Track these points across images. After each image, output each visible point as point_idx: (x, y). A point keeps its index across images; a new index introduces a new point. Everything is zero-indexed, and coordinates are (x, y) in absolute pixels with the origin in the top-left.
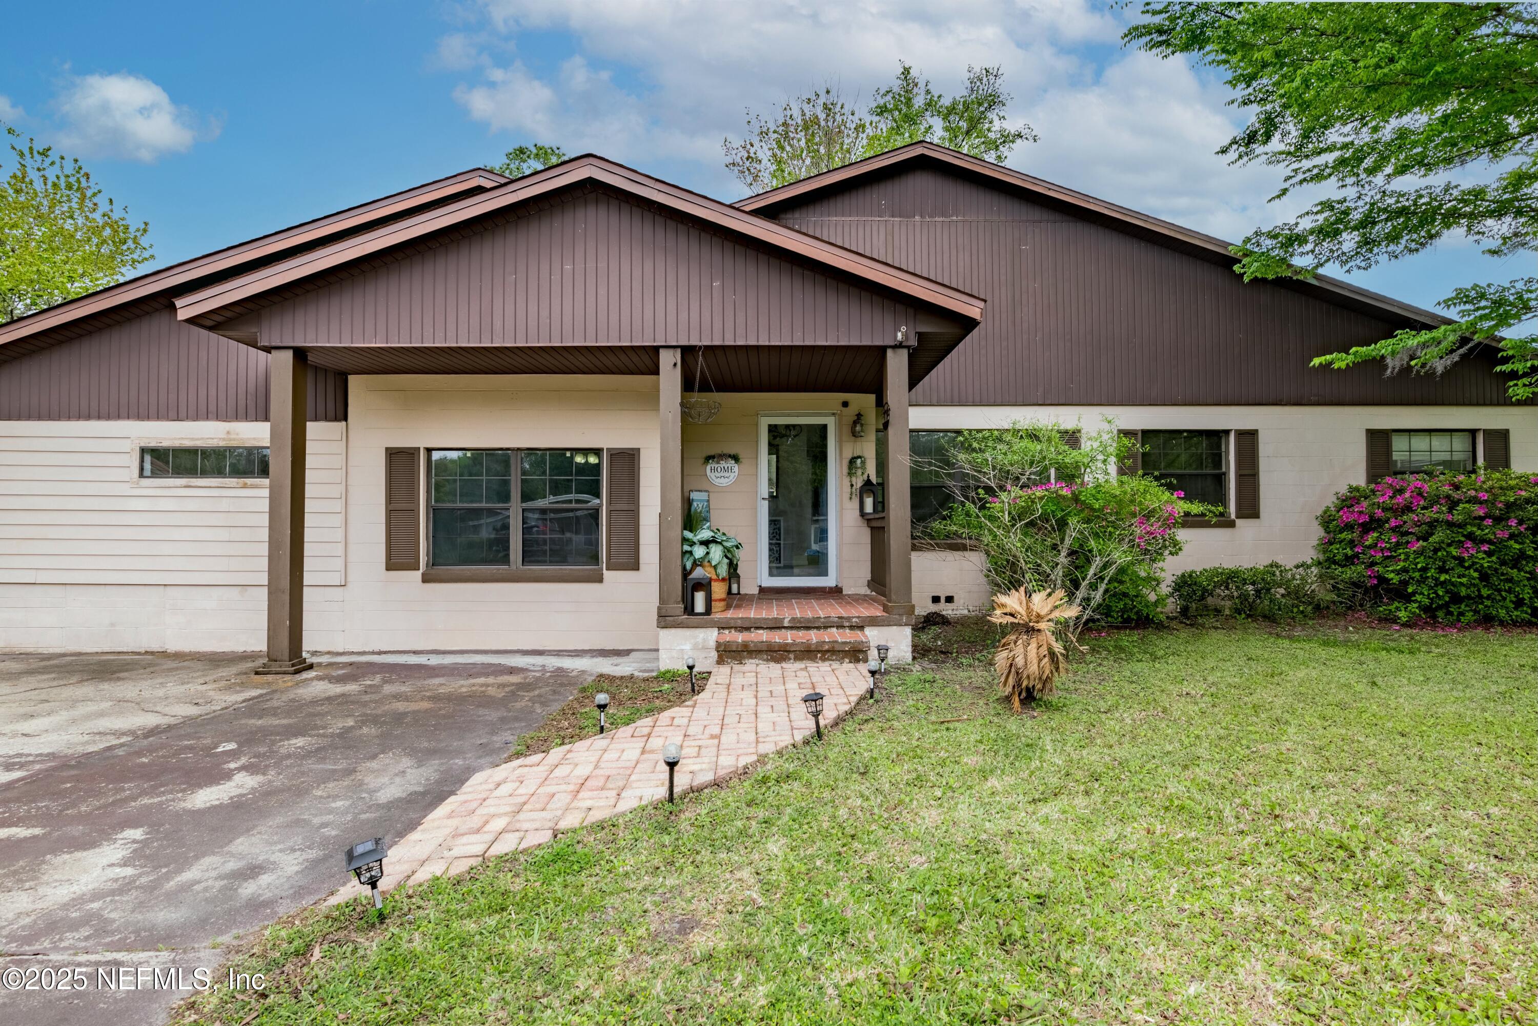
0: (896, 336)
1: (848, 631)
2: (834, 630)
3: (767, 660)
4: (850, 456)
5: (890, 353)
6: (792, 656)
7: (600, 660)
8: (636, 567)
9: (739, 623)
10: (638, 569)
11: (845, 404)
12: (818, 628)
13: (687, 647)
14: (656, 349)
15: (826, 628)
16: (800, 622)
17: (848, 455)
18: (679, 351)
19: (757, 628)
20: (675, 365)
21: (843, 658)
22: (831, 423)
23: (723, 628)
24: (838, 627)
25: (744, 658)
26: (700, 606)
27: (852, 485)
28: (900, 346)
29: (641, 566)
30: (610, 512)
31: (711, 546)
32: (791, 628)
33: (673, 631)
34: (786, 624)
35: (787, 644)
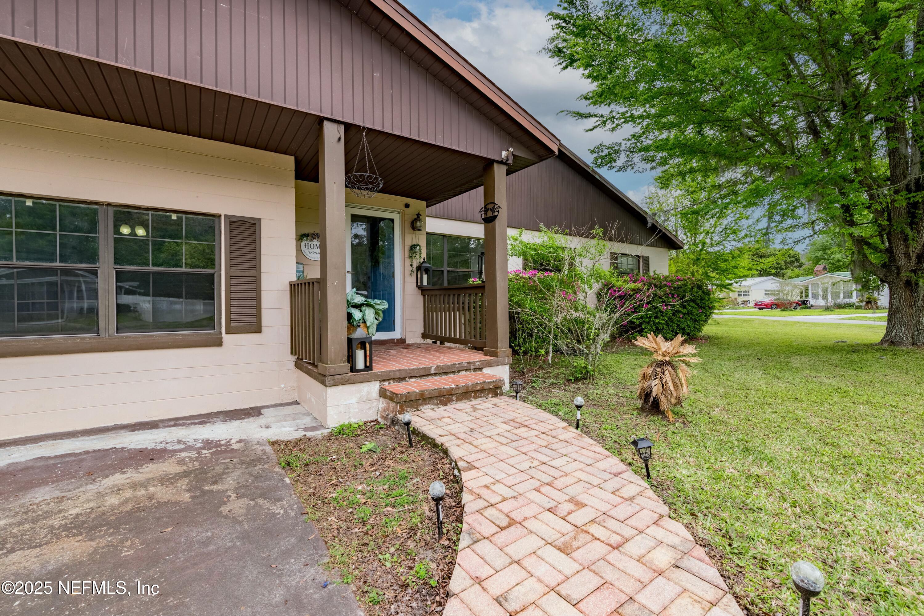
0: (501, 155)
1: (472, 372)
2: (464, 372)
3: (437, 404)
4: (410, 244)
5: (496, 165)
6: (454, 398)
7: (236, 424)
8: (258, 330)
9: (398, 375)
10: (260, 332)
11: (407, 206)
12: (453, 372)
13: (353, 400)
14: (321, 120)
15: (459, 371)
16: (442, 369)
17: (408, 243)
18: (342, 128)
19: (410, 377)
20: (339, 139)
21: (488, 395)
22: (397, 218)
23: (384, 380)
24: (466, 370)
25: (420, 405)
26: (360, 364)
27: (411, 265)
28: (501, 162)
29: (263, 329)
30: (229, 278)
31: (364, 308)
32: (435, 374)
33: (340, 388)
34: (433, 372)
35: (452, 389)
